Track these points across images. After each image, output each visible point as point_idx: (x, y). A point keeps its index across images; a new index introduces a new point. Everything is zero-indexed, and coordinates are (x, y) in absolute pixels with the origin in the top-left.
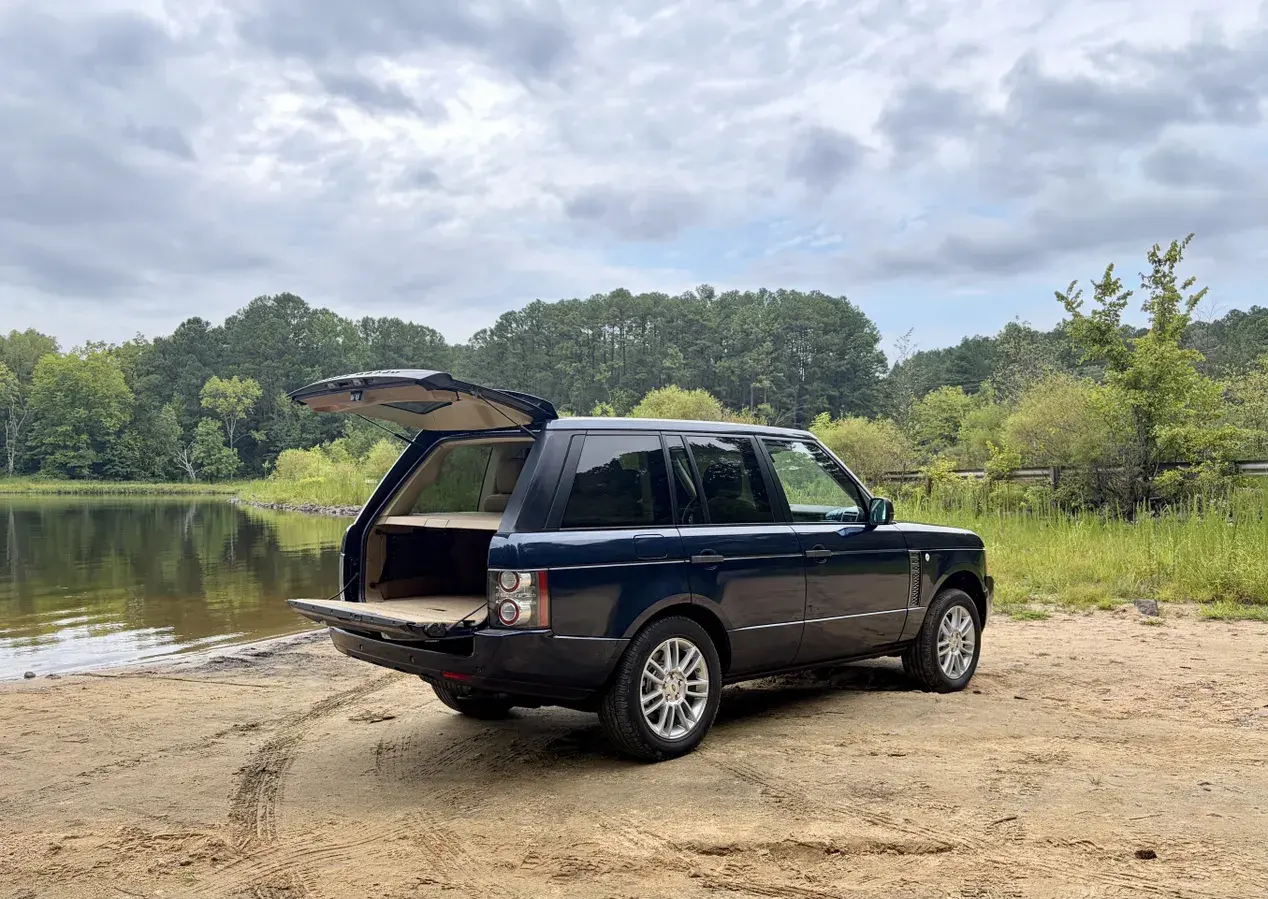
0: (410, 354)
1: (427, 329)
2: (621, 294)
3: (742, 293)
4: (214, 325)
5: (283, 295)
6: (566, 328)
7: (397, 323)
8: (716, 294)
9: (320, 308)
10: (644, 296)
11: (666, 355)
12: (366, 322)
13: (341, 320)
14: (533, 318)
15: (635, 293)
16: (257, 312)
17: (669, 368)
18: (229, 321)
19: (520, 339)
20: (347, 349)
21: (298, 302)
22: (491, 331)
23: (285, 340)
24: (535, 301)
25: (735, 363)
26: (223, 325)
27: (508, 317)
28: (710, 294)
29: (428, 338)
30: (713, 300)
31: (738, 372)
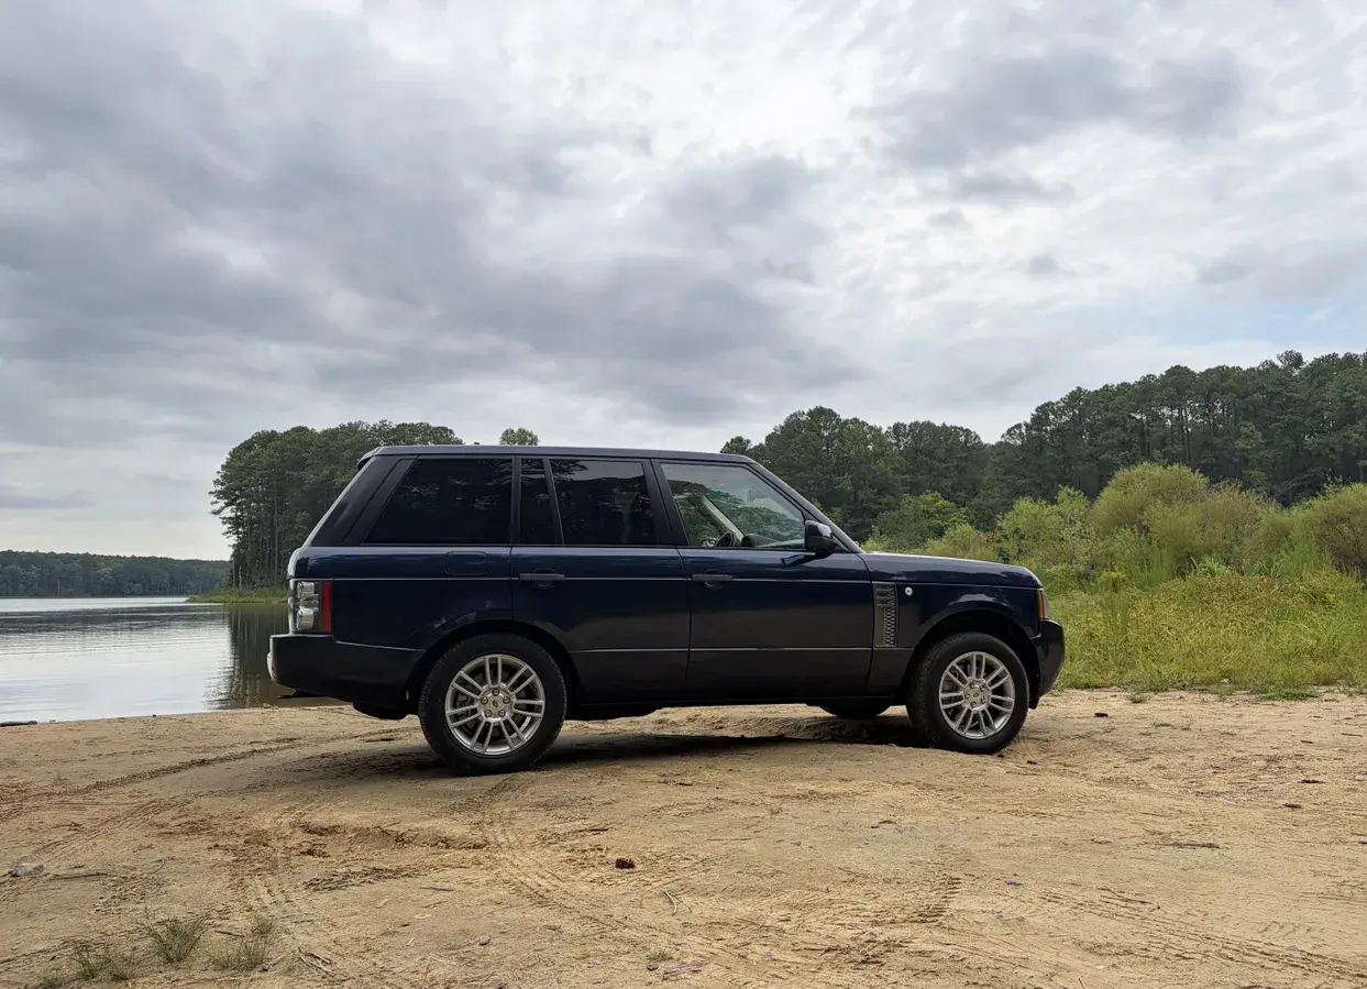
0: (942, 456)
1: (961, 429)
2: (1178, 373)
3: (1341, 356)
4: (754, 443)
5: (816, 409)
6: (1110, 415)
7: (928, 425)
8: (1304, 360)
9: (850, 418)
10: (1209, 371)
11: (1238, 434)
12: (897, 428)
13: (871, 428)
14: (1073, 408)
16: (793, 426)
17: (1243, 450)
18: (769, 438)
19: (1059, 430)
20: (876, 455)
21: (829, 414)
22: (1026, 425)
23: (817, 451)
24: (1075, 389)
25: (1334, 439)
26: (763, 441)
27: (1044, 410)
28: (1296, 360)
29: (962, 438)
30: (1303, 366)
31: (1339, 449)
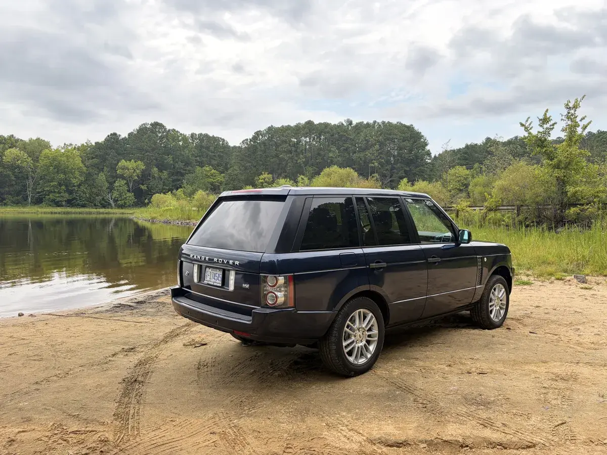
0: (213, 150)
1: (221, 138)
2: (310, 123)
3: (365, 123)
4: (123, 136)
5: (155, 122)
6: (284, 138)
7: (206, 135)
8: (353, 123)
9: (171, 128)
10: (320, 124)
11: (330, 151)
12: (193, 135)
13: (181, 134)
14: (269, 134)
15: (316, 122)
16: (143, 130)
17: (332, 157)
18: (129, 134)
19: (264, 143)
20: (184, 147)
21: (161, 126)
22: (250, 139)
23: (155, 143)
24: (270, 126)
25: (362, 155)
26: (127, 137)
27: (258, 133)
28: (350, 123)
29: (221, 143)
30: (352, 126)
31: (363, 159)
